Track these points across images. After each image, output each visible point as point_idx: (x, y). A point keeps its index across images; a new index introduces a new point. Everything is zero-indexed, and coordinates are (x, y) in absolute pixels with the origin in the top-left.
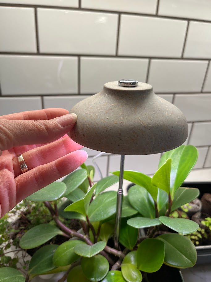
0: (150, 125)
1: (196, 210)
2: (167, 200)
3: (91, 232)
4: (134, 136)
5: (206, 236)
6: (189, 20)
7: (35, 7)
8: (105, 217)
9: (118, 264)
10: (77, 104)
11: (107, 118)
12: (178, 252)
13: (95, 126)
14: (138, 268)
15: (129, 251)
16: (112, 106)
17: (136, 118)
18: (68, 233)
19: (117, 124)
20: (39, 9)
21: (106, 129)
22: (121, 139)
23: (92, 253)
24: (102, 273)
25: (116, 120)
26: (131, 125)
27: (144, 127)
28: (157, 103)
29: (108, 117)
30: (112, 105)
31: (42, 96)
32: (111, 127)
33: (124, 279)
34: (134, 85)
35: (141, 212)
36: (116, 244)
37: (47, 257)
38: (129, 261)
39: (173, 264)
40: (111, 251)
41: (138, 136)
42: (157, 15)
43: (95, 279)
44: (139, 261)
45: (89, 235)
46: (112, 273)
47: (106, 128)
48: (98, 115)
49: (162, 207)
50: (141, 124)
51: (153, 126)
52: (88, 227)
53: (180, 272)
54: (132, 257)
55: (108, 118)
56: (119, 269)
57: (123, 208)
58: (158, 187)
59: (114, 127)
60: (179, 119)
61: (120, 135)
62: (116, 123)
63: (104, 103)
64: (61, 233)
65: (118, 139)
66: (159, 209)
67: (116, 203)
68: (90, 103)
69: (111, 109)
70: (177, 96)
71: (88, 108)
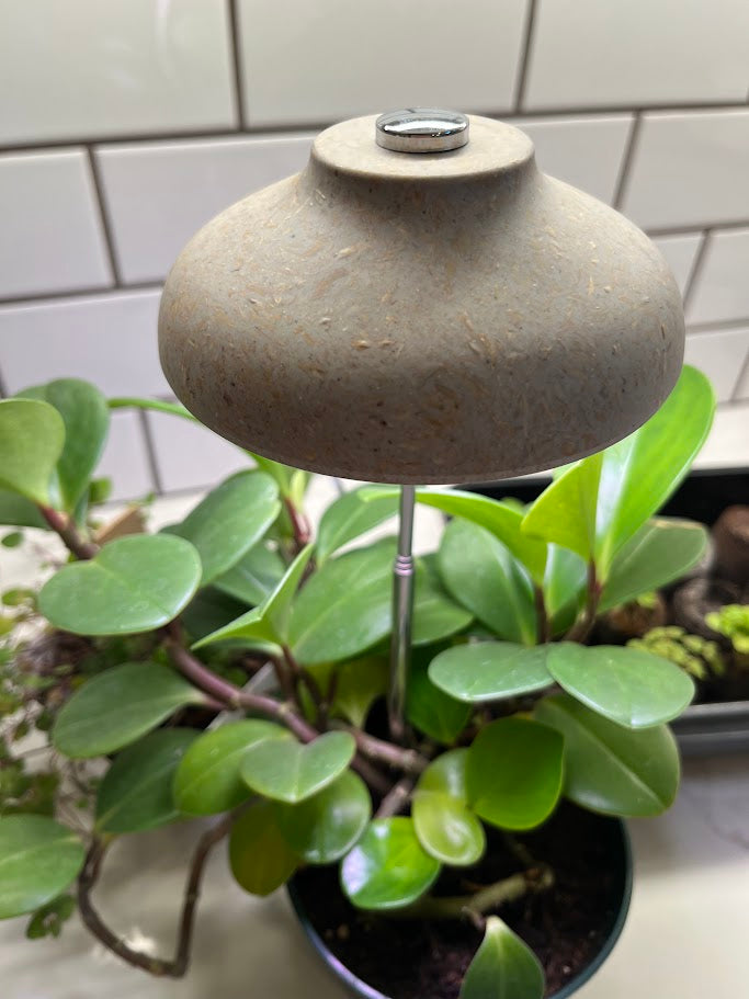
0: (514, 350)
2: (582, 579)
3: (304, 691)
4: (441, 408)
5: (719, 668)
8: (353, 647)
9: (401, 791)
10: (201, 235)
11: (325, 319)
12: (613, 759)
13: (270, 358)
14: (470, 807)
15: (440, 750)
16: (346, 257)
17: (450, 320)
18: (223, 698)
19: (365, 352)
21: (318, 375)
22: (384, 423)
23: (302, 786)
24: (346, 832)
25: (362, 333)
26: (429, 358)
27: (488, 362)
28: (552, 232)
29: (325, 316)
30: (346, 251)
32: (338, 369)
33: (422, 849)
34: (447, 145)
35: (484, 618)
36: (396, 727)
37: (154, 774)
38: (442, 785)
39: (593, 800)
40: (376, 750)
41: (457, 407)
43: (322, 853)
44: (475, 786)
45: (298, 703)
46: (381, 829)
47: (319, 371)
48: (282, 304)
49: (564, 601)
50: (474, 346)
51: (528, 357)
52: (292, 679)
54: (451, 769)
55: (325, 323)
56: (406, 811)
57: (419, 605)
58: (552, 541)
59: (354, 366)
60: (646, 303)
61: (379, 405)
62: (363, 347)
63: (310, 241)
64: (197, 697)
65: (373, 422)
66: (552, 608)
67: (389, 594)
68: (251, 239)
69: (342, 273)
70: (650, 118)
71: (242, 261)
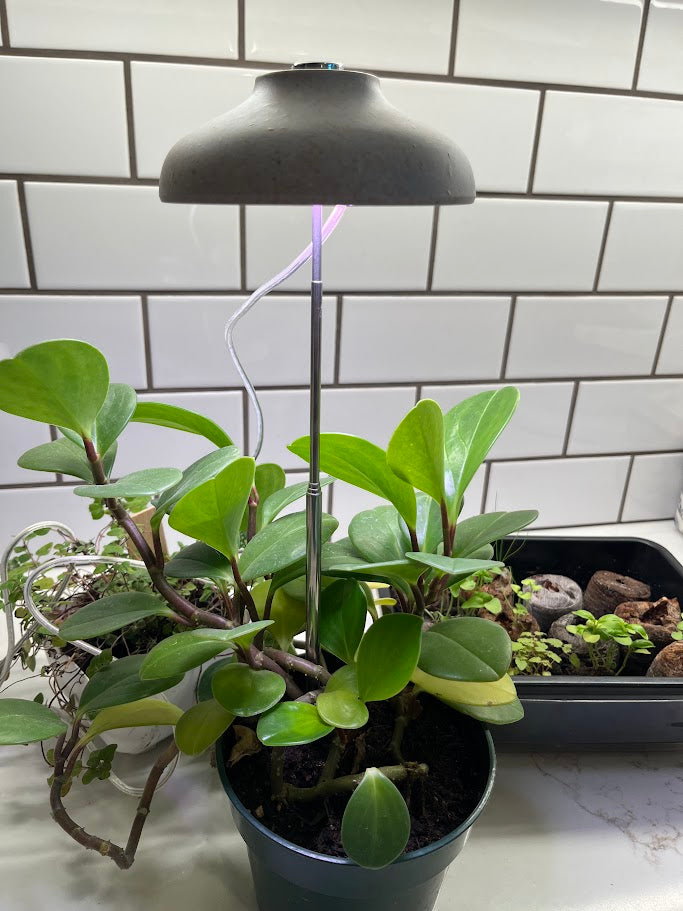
1: (564, 607)
6: (543, 87)
7: (127, 58)
9: (312, 693)
14: (360, 699)
18: (188, 615)
19: (272, 132)
20: (134, 64)
29: (253, 122)
30: (267, 105)
31: (144, 293)
40: (294, 663)
42: (450, 78)
43: (246, 712)
53: (488, 733)
55: (251, 125)
61: (277, 153)
62: (270, 130)
64: (169, 612)
65: (273, 162)
